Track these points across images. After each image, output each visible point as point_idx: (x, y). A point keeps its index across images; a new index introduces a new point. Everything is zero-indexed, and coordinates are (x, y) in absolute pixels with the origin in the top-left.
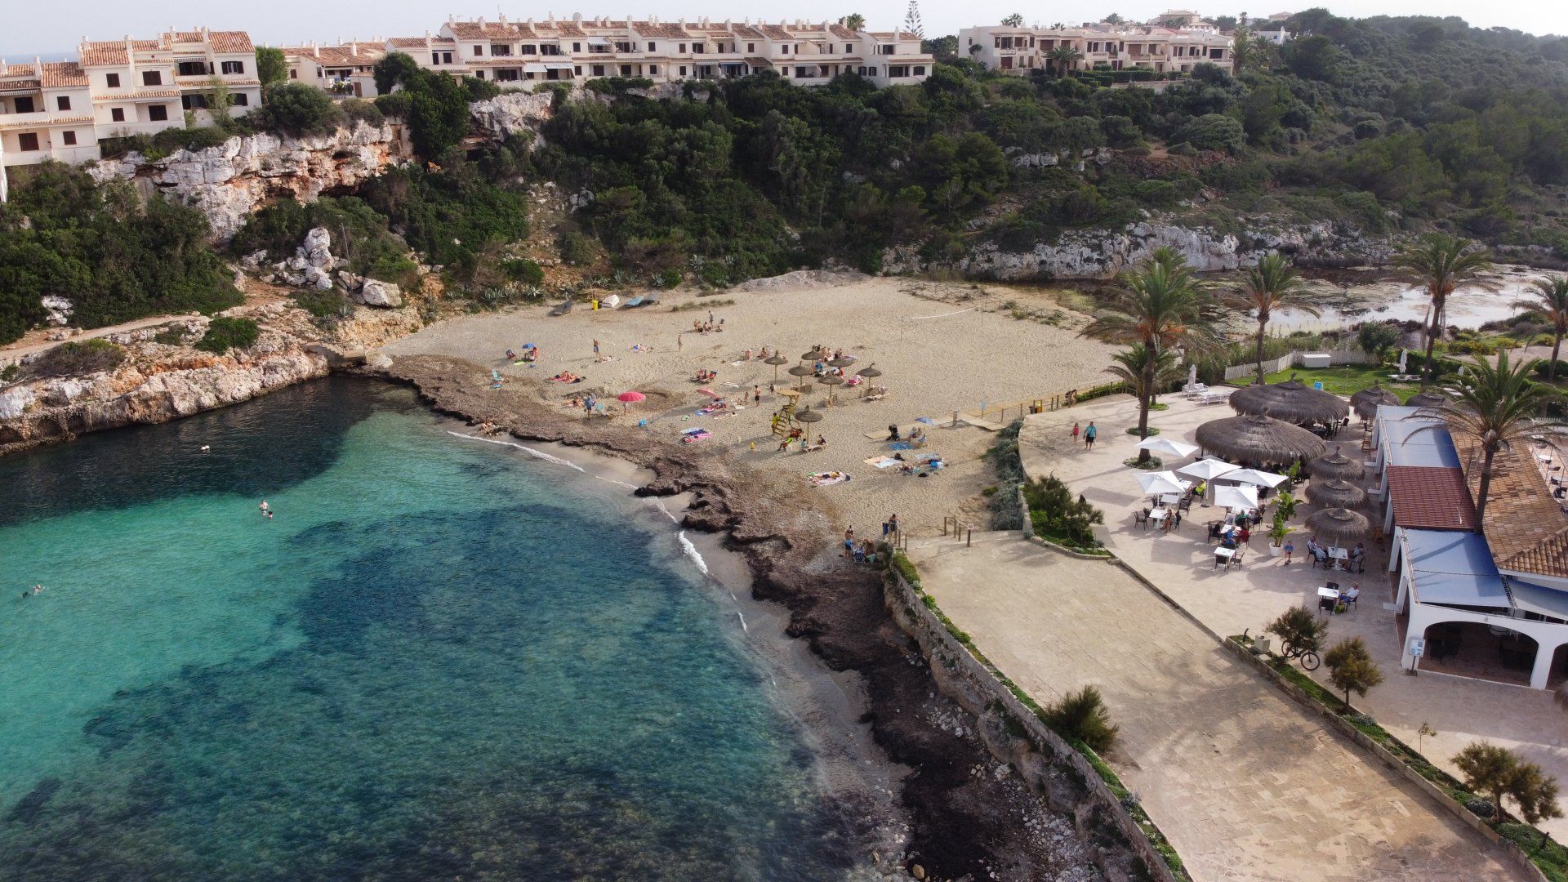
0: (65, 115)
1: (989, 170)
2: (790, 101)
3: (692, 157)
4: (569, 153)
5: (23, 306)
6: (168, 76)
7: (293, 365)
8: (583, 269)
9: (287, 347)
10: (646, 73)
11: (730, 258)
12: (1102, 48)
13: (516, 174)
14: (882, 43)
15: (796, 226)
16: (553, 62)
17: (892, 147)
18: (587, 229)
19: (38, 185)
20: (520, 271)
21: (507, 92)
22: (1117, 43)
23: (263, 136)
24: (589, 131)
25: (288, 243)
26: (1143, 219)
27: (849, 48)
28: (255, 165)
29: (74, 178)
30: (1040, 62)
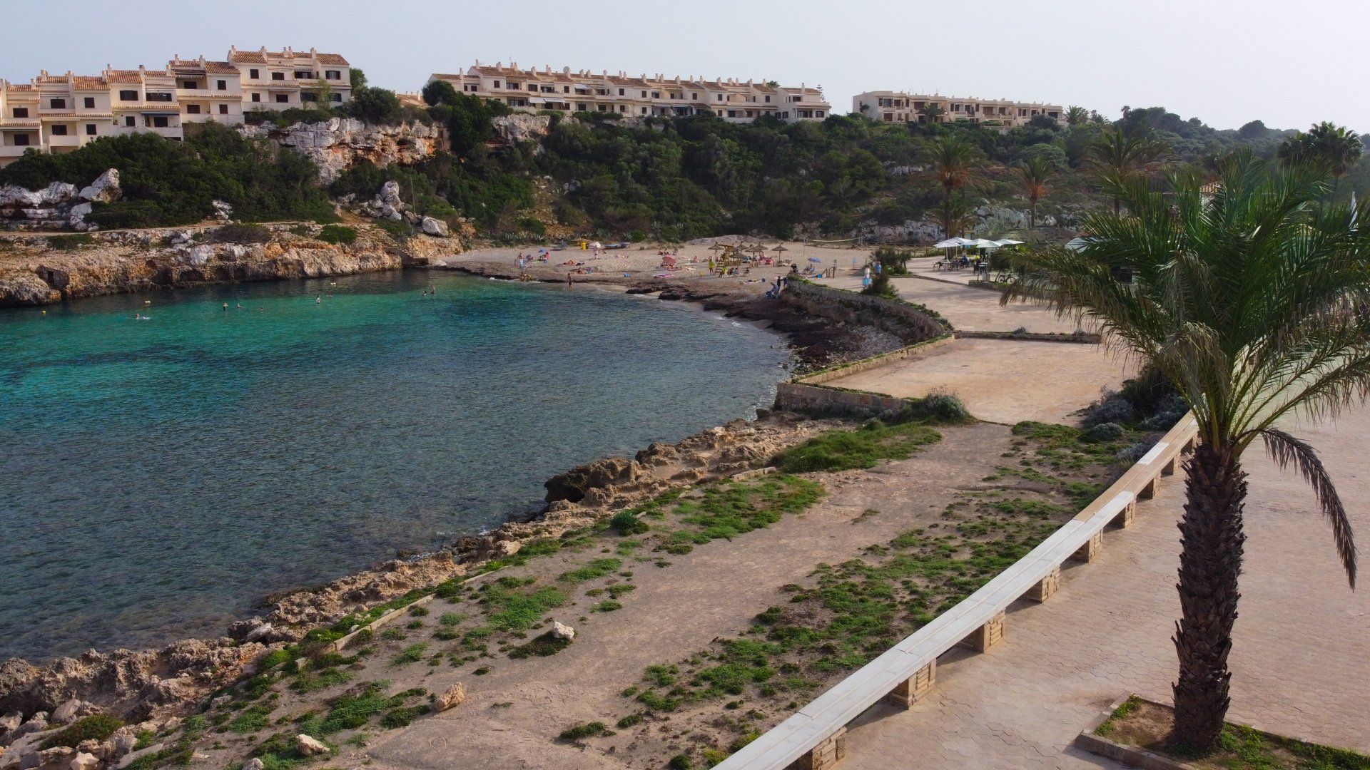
0: (222, 93)
1: (871, 174)
2: (723, 131)
3: (652, 162)
4: (562, 157)
5: (201, 203)
6: (289, 76)
7: (379, 258)
8: (573, 228)
9: (375, 248)
10: (617, 110)
11: (680, 225)
12: (962, 109)
13: (523, 169)
14: (792, 95)
15: (729, 210)
16: (550, 98)
17: (800, 159)
18: (576, 204)
19: (205, 135)
20: (528, 225)
21: (518, 113)
22: (974, 106)
23: (353, 120)
24: (576, 142)
25: (370, 190)
26: (984, 204)
27: (768, 99)
28: (348, 139)
29: (230, 133)
30: (914, 117)
